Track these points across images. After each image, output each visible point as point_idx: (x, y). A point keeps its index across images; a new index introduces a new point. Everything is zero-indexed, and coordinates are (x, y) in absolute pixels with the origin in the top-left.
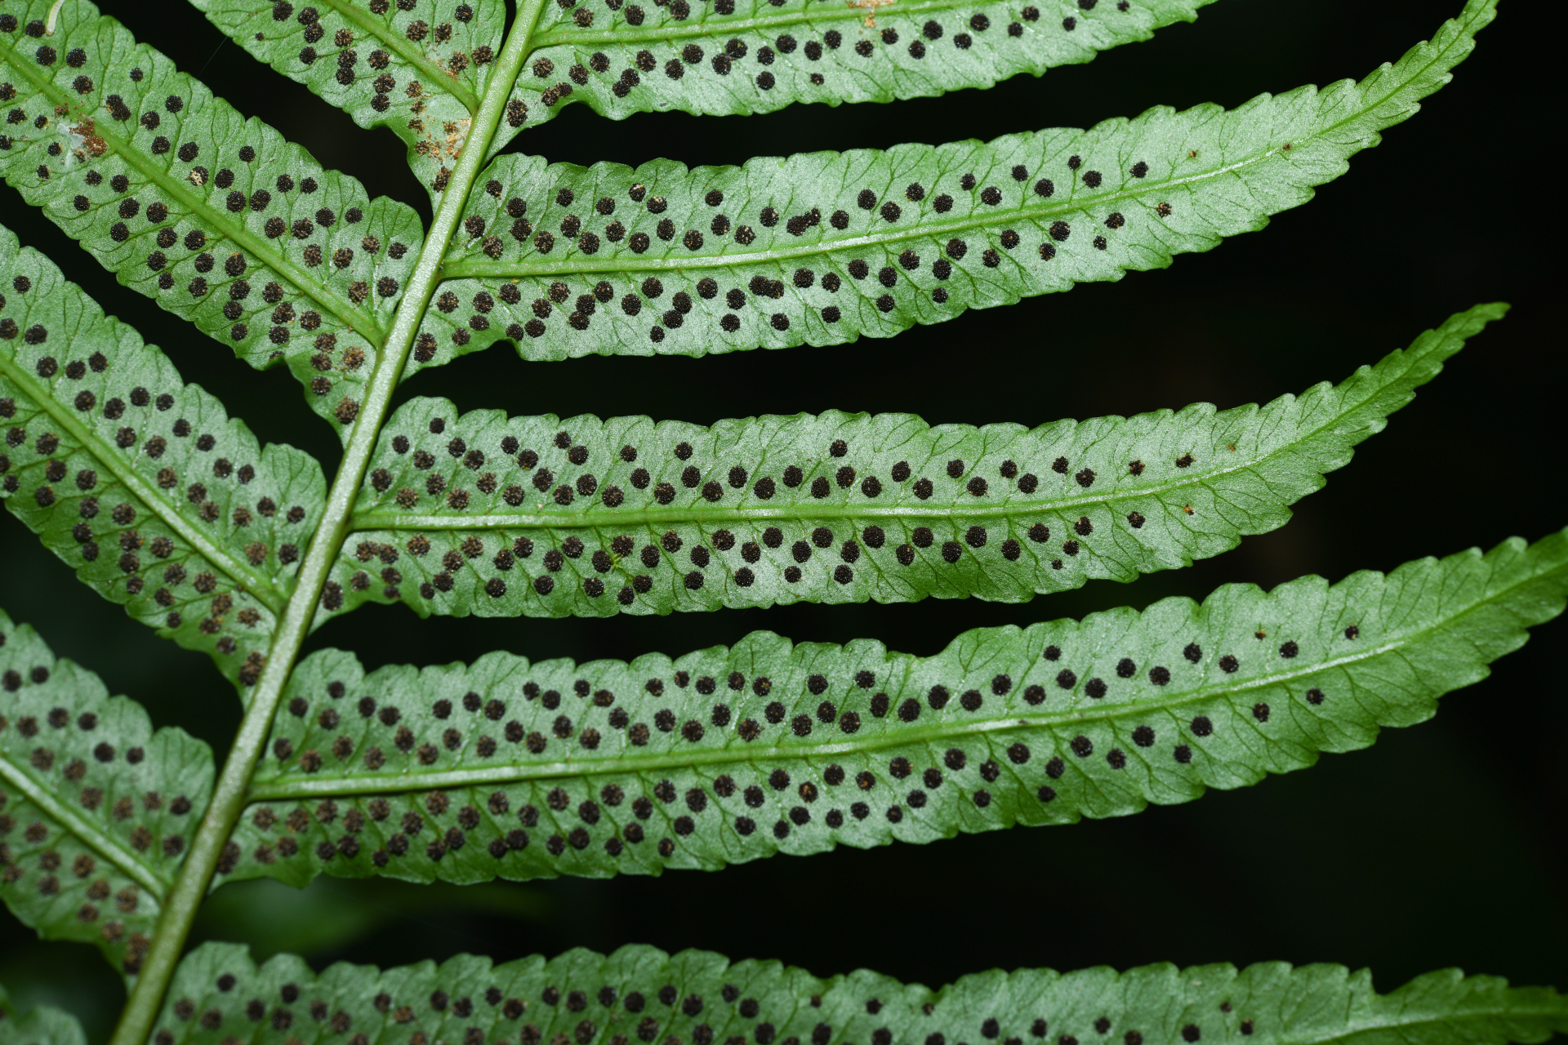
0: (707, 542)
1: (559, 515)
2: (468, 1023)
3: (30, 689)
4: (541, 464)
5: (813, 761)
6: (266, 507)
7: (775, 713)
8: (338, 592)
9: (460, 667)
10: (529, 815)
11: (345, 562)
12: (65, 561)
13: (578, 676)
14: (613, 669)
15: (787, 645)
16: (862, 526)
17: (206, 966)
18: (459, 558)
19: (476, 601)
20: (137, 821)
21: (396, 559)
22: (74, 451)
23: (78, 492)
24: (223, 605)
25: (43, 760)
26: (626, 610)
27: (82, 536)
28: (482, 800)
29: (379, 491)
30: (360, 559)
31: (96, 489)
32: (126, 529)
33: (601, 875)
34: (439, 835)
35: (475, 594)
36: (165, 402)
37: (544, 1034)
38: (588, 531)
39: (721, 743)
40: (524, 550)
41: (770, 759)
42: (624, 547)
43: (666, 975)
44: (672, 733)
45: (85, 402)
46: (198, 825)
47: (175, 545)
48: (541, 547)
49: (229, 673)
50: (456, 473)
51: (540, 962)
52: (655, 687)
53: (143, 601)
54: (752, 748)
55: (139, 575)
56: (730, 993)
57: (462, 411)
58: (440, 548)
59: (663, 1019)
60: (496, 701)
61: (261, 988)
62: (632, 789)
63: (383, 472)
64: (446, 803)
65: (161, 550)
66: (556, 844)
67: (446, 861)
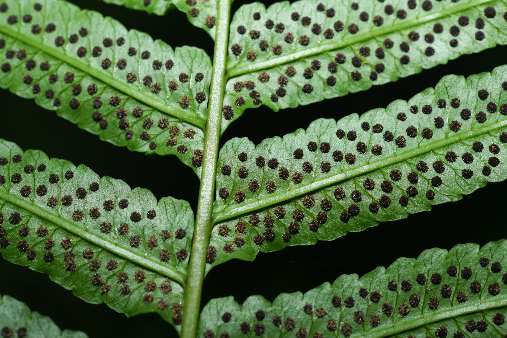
0: (406, 39)
1: (330, 44)
2: (354, 309)
3: (91, 195)
4: (313, 22)
5: (492, 133)
6: (183, 78)
7: (466, 115)
8: (230, 109)
9: (301, 131)
10: (356, 196)
11: (230, 94)
12: (93, 133)
13: (362, 121)
14: (378, 113)
15: (462, 79)
16: (482, 9)
17: (214, 312)
18: (286, 78)
19: (300, 98)
20: (161, 247)
21: (255, 86)
22: (83, 77)
23: (90, 97)
24: (175, 131)
25: (106, 228)
26: (376, 83)
27: (97, 118)
28: (330, 194)
29: (237, 55)
30: (237, 91)
31: (98, 92)
32: (118, 108)
33: (401, 217)
34: (314, 218)
35: (298, 94)
36: (121, 42)
37: (394, 306)
38: (346, 49)
39: (443, 136)
40: (316, 66)
41: (471, 137)
42: (365, 52)
43: (449, 260)
44: (417, 137)
45: (82, 53)
46: (192, 241)
47: (144, 109)
48: (324, 63)
49: (187, 162)
50: (272, 38)
51: (382, 269)
52: (401, 117)
53: (136, 141)
54: (459, 135)
55: (130, 129)
56: (484, 262)
57: (267, 6)
58: (274, 77)
59: (453, 284)
60: (324, 143)
61: (245, 316)
62: (405, 170)
63: (237, 45)
64: (313, 200)
65: (137, 114)
66: (374, 208)
67: (320, 230)
